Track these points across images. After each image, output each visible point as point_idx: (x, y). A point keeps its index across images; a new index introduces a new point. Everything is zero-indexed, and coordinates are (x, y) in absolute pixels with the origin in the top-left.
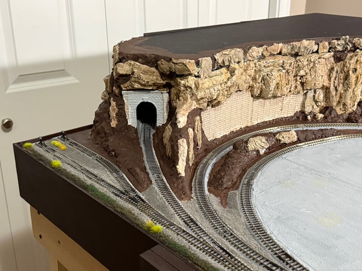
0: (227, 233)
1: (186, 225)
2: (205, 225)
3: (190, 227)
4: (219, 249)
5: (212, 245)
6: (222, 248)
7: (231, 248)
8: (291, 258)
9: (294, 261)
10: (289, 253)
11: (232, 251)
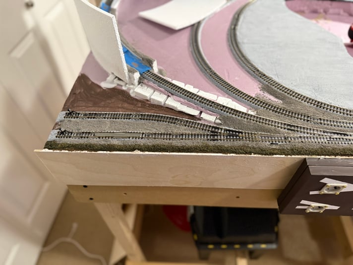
1: (293, 132)
2: (300, 123)
3: (297, 131)
5: (326, 134)
6: (333, 133)
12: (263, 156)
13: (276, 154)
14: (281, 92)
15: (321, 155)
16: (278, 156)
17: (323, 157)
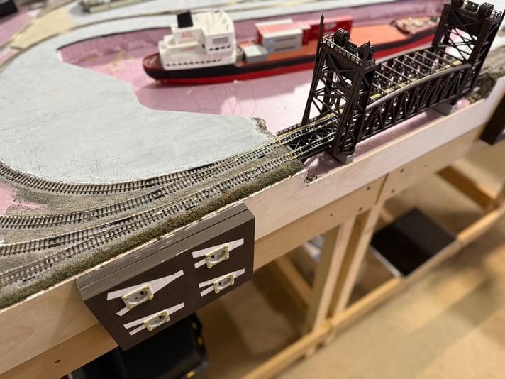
0: (93, 214)
3: (63, 243)
5: (105, 230)
6: (114, 223)
8: (152, 179)
9: (157, 178)
14: (43, 191)
17: (99, 266)
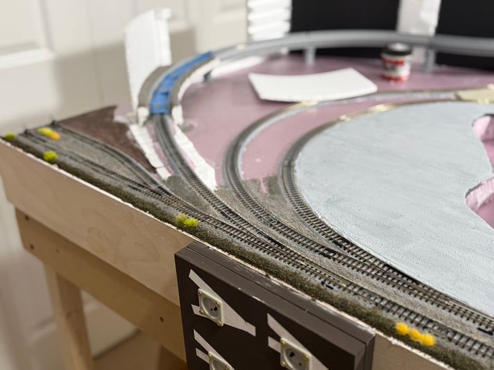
0: (273, 222)
1: (224, 217)
2: (247, 215)
3: (230, 218)
4: (266, 239)
5: (258, 236)
6: (269, 238)
7: (280, 237)
8: (348, 242)
9: (352, 245)
10: (345, 237)
11: (282, 241)
12: (156, 219)
13: (169, 223)
15: (214, 245)
16: (170, 225)
17: (215, 248)
